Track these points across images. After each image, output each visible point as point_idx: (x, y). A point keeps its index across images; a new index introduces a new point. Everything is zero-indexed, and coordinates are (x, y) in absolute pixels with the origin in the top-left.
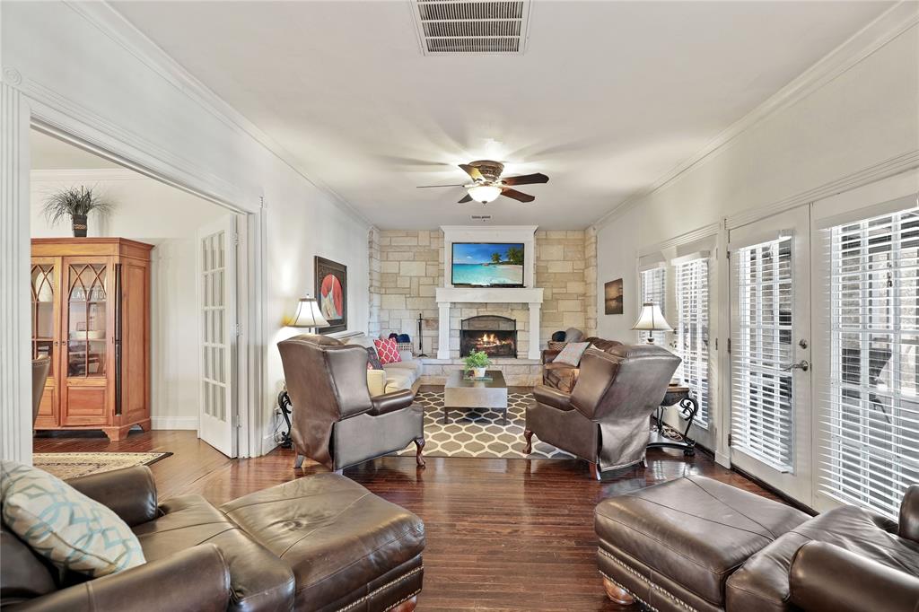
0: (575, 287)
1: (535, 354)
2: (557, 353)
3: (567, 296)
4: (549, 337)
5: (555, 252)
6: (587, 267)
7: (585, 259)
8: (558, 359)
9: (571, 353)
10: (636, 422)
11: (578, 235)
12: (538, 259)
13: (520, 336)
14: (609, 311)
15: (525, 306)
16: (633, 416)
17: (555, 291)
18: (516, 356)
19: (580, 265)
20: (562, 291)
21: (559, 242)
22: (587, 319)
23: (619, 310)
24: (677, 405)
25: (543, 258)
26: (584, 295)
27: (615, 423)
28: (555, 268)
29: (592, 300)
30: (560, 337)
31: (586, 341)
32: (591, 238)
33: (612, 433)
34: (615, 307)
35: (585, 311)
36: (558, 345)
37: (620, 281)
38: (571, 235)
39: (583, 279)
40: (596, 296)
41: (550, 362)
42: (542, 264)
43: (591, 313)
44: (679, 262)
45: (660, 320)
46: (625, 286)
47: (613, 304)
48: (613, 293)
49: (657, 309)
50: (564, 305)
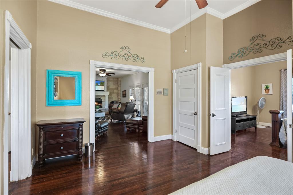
0: (115, 91)
1: (107, 106)
2: (112, 106)
3: (114, 93)
4: (110, 103)
5: (111, 83)
6: (118, 87)
7: (118, 85)
8: (113, 107)
9: (115, 106)
10: (129, 115)
11: (116, 80)
12: (107, 84)
13: (103, 103)
14: (123, 97)
15: (104, 96)
16: (129, 114)
17: (111, 92)
18: (102, 107)
19: (117, 86)
20: (113, 92)
21: (112, 81)
22: (118, 99)
23: (125, 97)
24: (136, 112)
25: (108, 84)
26: (118, 93)
27: (126, 115)
28: (111, 87)
29: (120, 94)
30: (112, 102)
31: (119, 103)
32: (119, 81)
33: (126, 116)
34: (125, 96)
35: (118, 97)
36: (112, 104)
37: (126, 91)
38: (114, 79)
39: (117, 89)
40: (120, 93)
41: (111, 108)
42: (108, 86)
43: (119, 97)
44: (136, 88)
45: (133, 98)
46: (127, 91)
47: (124, 95)
48: (124, 93)
49: (133, 97)
50: (113, 95)
